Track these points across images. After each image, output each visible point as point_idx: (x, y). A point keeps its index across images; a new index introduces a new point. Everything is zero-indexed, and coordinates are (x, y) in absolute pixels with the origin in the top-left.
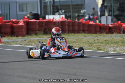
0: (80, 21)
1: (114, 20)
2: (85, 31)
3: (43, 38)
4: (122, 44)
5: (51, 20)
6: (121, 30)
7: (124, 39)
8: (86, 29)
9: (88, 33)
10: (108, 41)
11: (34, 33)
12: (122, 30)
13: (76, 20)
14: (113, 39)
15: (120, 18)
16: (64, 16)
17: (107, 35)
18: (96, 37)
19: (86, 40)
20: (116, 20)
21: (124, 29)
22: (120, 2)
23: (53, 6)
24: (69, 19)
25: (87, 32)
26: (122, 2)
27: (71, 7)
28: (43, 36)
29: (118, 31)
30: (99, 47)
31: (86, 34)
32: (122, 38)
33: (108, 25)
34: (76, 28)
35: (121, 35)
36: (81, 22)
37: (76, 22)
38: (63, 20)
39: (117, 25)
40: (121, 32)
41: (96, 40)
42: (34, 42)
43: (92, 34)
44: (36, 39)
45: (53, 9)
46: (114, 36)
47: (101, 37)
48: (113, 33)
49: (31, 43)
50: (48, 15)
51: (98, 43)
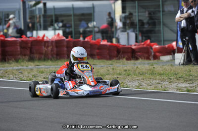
0: (86, 40)
2: (94, 55)
3: (27, 66)
4: (151, 76)
5: (41, 39)
6: (151, 55)
7: (154, 68)
8: (95, 53)
9: (99, 59)
10: (129, 71)
11: (13, 59)
12: (153, 54)
13: (81, 39)
14: (137, 67)
15: (150, 35)
16: (61, 32)
17: (129, 62)
18: (111, 65)
22: (149, 10)
23: (44, 16)
24: (70, 37)
25: (96, 57)
26: (152, 10)
27: (72, 18)
28: (27, 63)
29: (146, 55)
31: (95, 61)
32: (152, 67)
33: (129, 46)
35: (150, 61)
36: (87, 42)
37: (80, 41)
38: (60, 39)
39: (145, 46)
40: (151, 57)
41: (111, 70)
42: (13, 73)
43: (105, 61)
44: (17, 68)
45: (45, 21)
46: (140, 64)
47: (118, 65)
48: (137, 59)
49: (8, 74)
50: (37, 30)
51: (114, 74)
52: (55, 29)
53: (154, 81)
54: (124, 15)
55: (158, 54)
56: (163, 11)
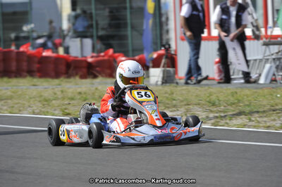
0: (21, 49)
1: (99, 45)
8: (35, 69)
9: (41, 77)
10: (85, 93)
13: (13, 48)
14: (96, 89)
17: (84, 81)
18: (59, 85)
19: (34, 93)
20: (103, 47)
22: (110, 6)
25: (37, 74)
29: (108, 71)
30: (65, 109)
31: (35, 80)
33: (84, 59)
34: (13, 65)
36: (23, 52)
37: (11, 51)
39: (106, 58)
41: (59, 93)
43: (50, 80)
46: (100, 84)
47: (68, 85)
48: (95, 77)
51: (63, 98)
54: (73, 13)
56: (131, 8)
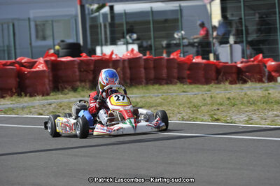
0: (172, 57)
1: (248, 52)
2: (183, 78)
4: (265, 106)
5: (108, 57)
6: (265, 75)
7: (269, 94)
8: (185, 76)
9: (191, 83)
10: (234, 99)
11: (70, 87)
12: (267, 74)
13: (165, 55)
14: (246, 94)
15: (261, 47)
16: (135, 47)
17: (233, 86)
18: (209, 91)
19: (184, 100)
20: (253, 52)
21: (269, 73)
22: (260, 11)
23: (112, 25)
24: (148, 53)
25: (187, 80)
26: (265, 11)
27: (151, 26)
29: (258, 76)
30: (214, 115)
31: (185, 86)
32: (266, 93)
33: (234, 64)
34: (164, 73)
35: (263, 85)
36: (173, 59)
37: (162, 59)
38: (134, 57)
39: (255, 63)
40: (265, 79)
41: (208, 99)
42: (70, 107)
43: (200, 86)
45: (112, 32)
46: (249, 89)
47: (218, 91)
48: (245, 82)
49: (63, 109)
50: (102, 45)
51: (212, 104)
52: (127, 43)
53: (271, 113)
55: (273, 74)
